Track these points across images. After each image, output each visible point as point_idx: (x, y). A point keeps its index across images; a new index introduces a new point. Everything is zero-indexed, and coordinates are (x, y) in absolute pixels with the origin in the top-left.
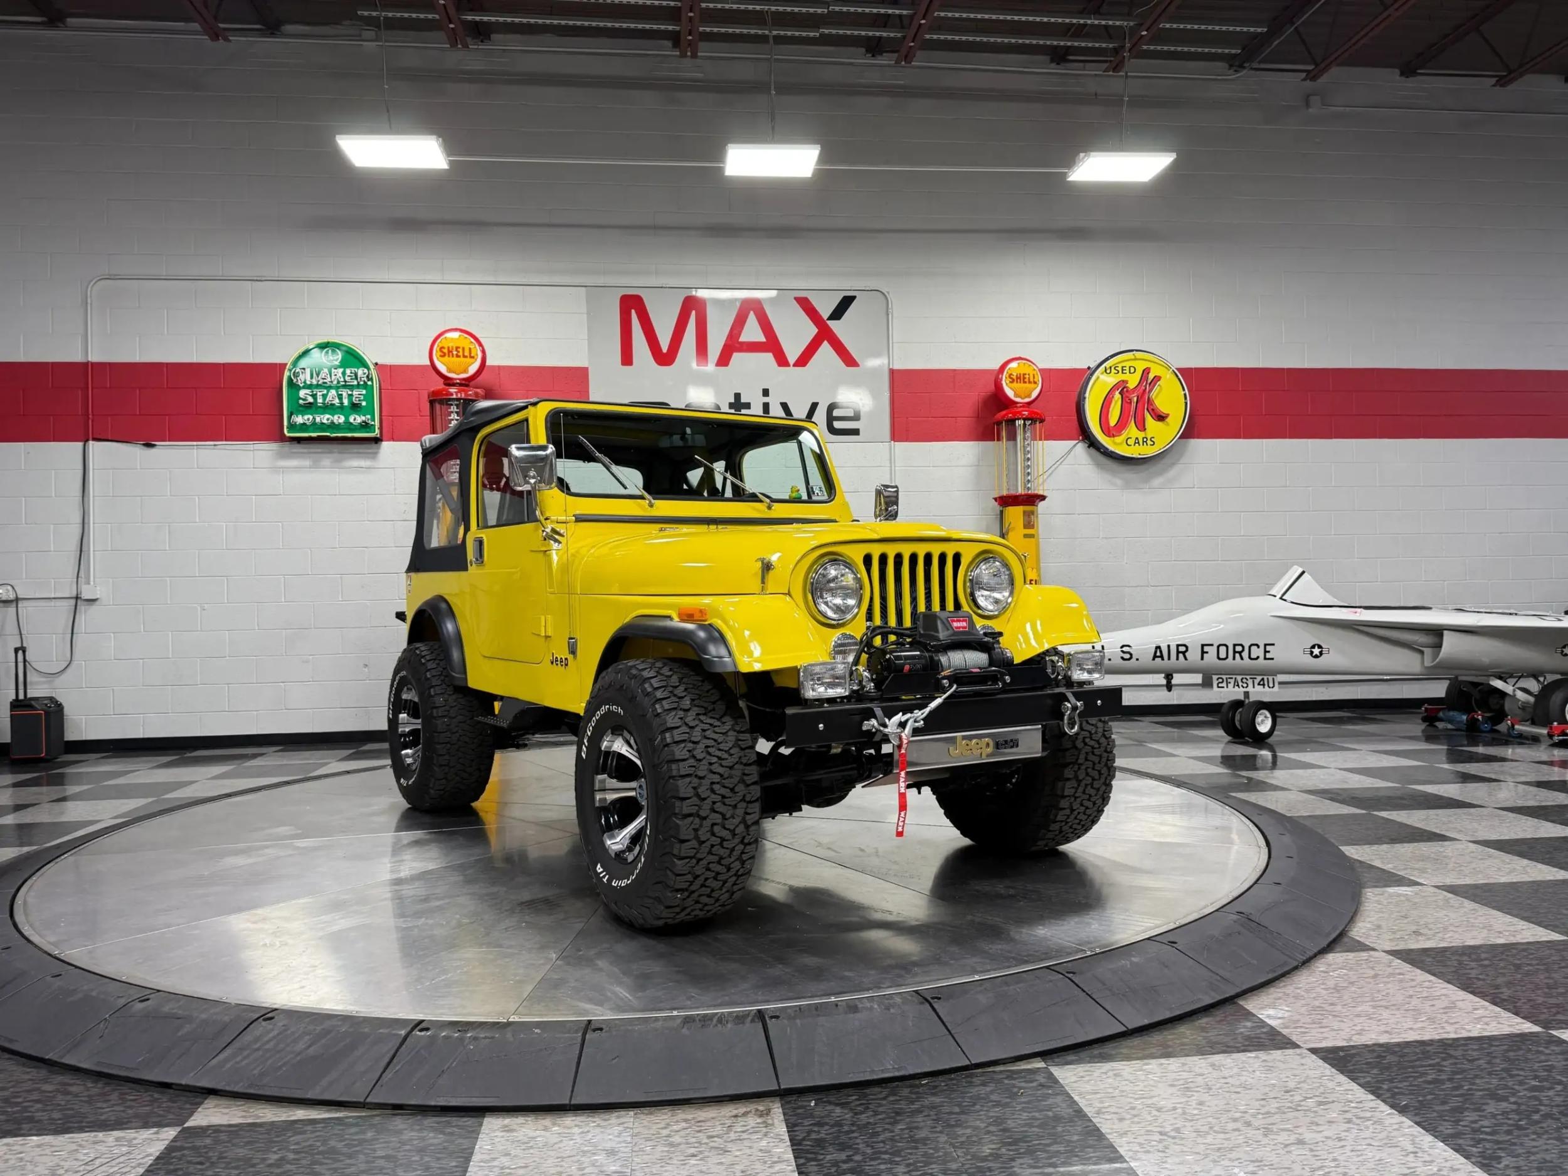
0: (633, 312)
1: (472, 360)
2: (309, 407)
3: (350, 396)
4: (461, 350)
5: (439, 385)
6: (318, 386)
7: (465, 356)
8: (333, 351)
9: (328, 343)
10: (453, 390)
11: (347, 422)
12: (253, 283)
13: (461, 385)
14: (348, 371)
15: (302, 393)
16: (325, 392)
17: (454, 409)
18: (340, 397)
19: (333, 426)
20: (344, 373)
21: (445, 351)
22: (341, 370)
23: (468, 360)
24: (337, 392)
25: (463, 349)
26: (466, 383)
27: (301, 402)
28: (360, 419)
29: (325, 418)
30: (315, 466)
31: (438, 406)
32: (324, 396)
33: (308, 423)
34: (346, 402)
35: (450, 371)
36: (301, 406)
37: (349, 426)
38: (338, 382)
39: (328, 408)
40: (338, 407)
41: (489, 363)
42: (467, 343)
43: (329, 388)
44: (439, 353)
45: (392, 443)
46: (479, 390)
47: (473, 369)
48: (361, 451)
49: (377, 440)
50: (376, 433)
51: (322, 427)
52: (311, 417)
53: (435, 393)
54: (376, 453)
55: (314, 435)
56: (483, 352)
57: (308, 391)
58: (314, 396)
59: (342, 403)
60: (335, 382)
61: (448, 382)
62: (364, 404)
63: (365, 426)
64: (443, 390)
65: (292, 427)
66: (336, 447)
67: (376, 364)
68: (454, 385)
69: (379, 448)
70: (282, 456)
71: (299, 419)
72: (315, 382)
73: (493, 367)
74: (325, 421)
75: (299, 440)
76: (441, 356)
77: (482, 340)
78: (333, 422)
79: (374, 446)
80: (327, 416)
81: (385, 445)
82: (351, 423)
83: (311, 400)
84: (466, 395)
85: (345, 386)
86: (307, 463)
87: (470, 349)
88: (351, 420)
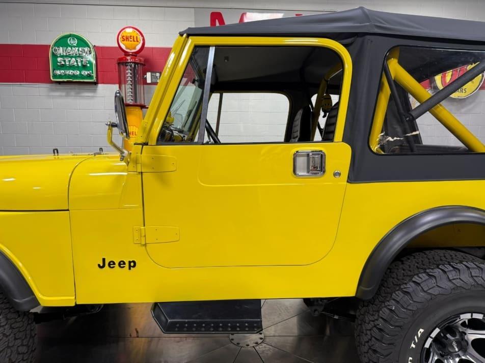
0: (217, 21)
1: (138, 43)
2: (63, 67)
3: (82, 61)
4: (132, 38)
5: (122, 55)
6: (66, 56)
7: (134, 41)
8: (73, 39)
9: (71, 35)
10: (129, 58)
11: (80, 74)
12: (35, 4)
13: (132, 55)
14: (80, 49)
15: (59, 59)
16: (70, 59)
17: (129, 67)
18: (77, 61)
19: (74, 76)
20: (78, 50)
21: (125, 38)
22: (77, 48)
23: (136, 43)
24: (76, 59)
25: (134, 37)
26: (135, 54)
27: (59, 64)
28: (86, 73)
29: (70, 72)
30: (67, 95)
31: (122, 66)
32: (69, 61)
33: (63, 75)
34: (80, 64)
35: (127, 48)
36: (59, 66)
37: (82, 76)
38: (76, 54)
39: (72, 67)
40: (76, 67)
41: (146, 46)
42: (136, 34)
43: (72, 57)
44: (122, 39)
45: (103, 85)
46: (141, 58)
47: (138, 47)
48: (88, 88)
49: (96, 83)
50: (94, 79)
51: (69, 77)
52: (63, 71)
53: (120, 59)
54: (96, 90)
55: (65, 80)
56: (144, 40)
57: (61, 59)
58: (65, 61)
59: (78, 65)
60: (74, 55)
61: (127, 54)
62: (88, 65)
63: (89, 76)
64: (124, 58)
65: (55, 76)
66: (77, 86)
67: (95, 46)
68: (129, 55)
69: (97, 87)
70: (52, 90)
71: (58, 72)
72: (65, 54)
73: (149, 49)
74: (70, 74)
75: (59, 83)
76: (123, 41)
77: (144, 34)
78: (74, 74)
79: (94, 86)
80: (71, 71)
81: (100, 86)
82: (83, 75)
83: (63, 63)
84: (135, 60)
85: (79, 57)
86: (64, 94)
87: (137, 37)
88: (83, 73)
